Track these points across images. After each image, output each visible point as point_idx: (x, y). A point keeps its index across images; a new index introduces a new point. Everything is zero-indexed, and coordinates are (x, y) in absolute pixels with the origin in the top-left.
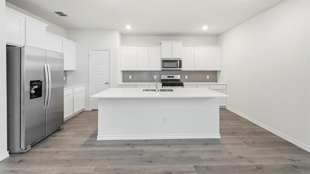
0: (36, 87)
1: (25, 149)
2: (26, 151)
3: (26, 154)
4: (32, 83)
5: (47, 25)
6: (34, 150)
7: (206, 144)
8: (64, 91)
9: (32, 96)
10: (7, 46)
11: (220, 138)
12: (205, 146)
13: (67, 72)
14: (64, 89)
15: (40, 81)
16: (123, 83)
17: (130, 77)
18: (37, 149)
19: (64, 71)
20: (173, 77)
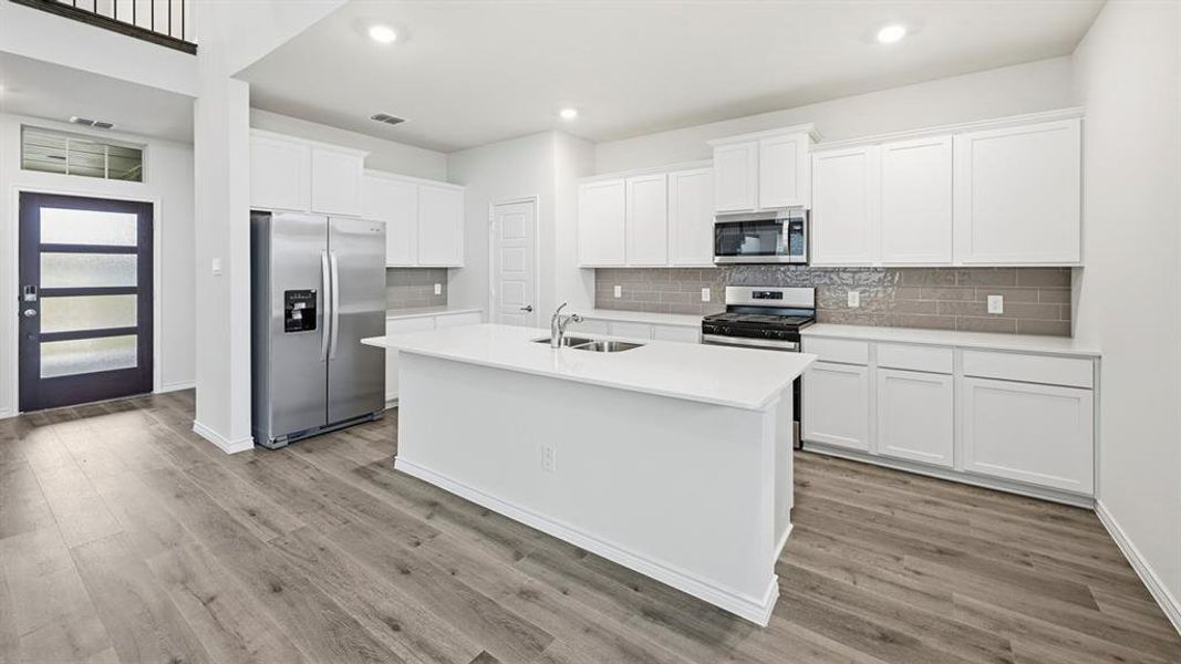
0: (303, 306)
1: (275, 442)
2: (274, 446)
3: (272, 453)
4: (290, 297)
5: (365, 154)
6: (290, 450)
7: (651, 614)
8: (388, 323)
9: (290, 326)
10: (252, 212)
11: (764, 623)
12: (636, 618)
13: (449, 272)
14: (387, 318)
15: (309, 291)
16: (601, 311)
17: (618, 292)
18: (297, 453)
19: (388, 269)
20: (779, 296)
